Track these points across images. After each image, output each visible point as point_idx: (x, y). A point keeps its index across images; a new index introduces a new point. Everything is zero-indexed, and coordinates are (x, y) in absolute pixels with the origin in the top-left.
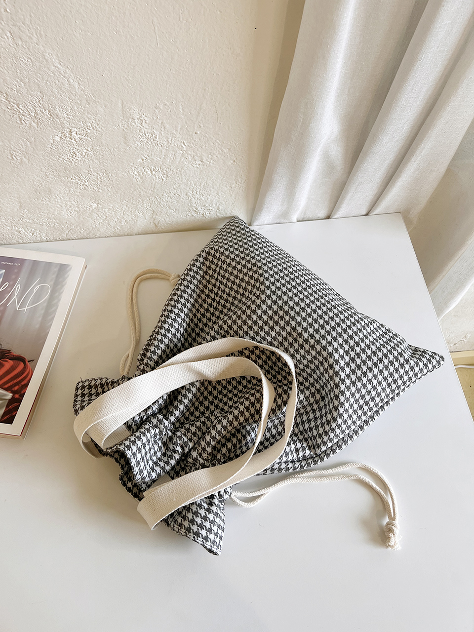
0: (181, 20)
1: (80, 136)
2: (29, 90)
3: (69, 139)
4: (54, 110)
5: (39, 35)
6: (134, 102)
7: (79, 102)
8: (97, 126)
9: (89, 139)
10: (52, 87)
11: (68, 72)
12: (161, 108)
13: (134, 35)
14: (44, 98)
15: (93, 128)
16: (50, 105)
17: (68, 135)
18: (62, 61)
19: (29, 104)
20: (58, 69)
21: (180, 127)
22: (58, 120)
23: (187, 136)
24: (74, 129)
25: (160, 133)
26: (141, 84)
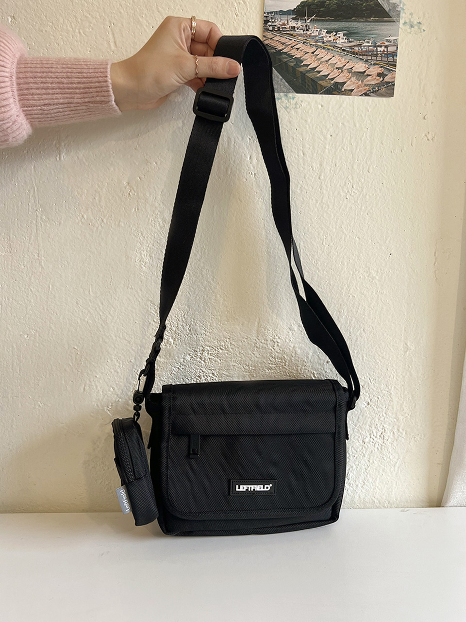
0: (324, 244)
1: (211, 357)
2: (179, 303)
3: (199, 359)
4: (194, 325)
5: (203, 253)
6: (270, 321)
7: (219, 318)
8: (229, 346)
9: (219, 360)
10: (200, 301)
11: (218, 288)
12: (296, 329)
13: (282, 256)
14: (190, 312)
15: (225, 348)
16: (192, 320)
17: (199, 355)
18: (215, 277)
19: (174, 317)
20: (210, 284)
21: (311, 354)
22: (195, 337)
23: (317, 365)
24: (207, 347)
25: (290, 359)
26: (280, 303)
